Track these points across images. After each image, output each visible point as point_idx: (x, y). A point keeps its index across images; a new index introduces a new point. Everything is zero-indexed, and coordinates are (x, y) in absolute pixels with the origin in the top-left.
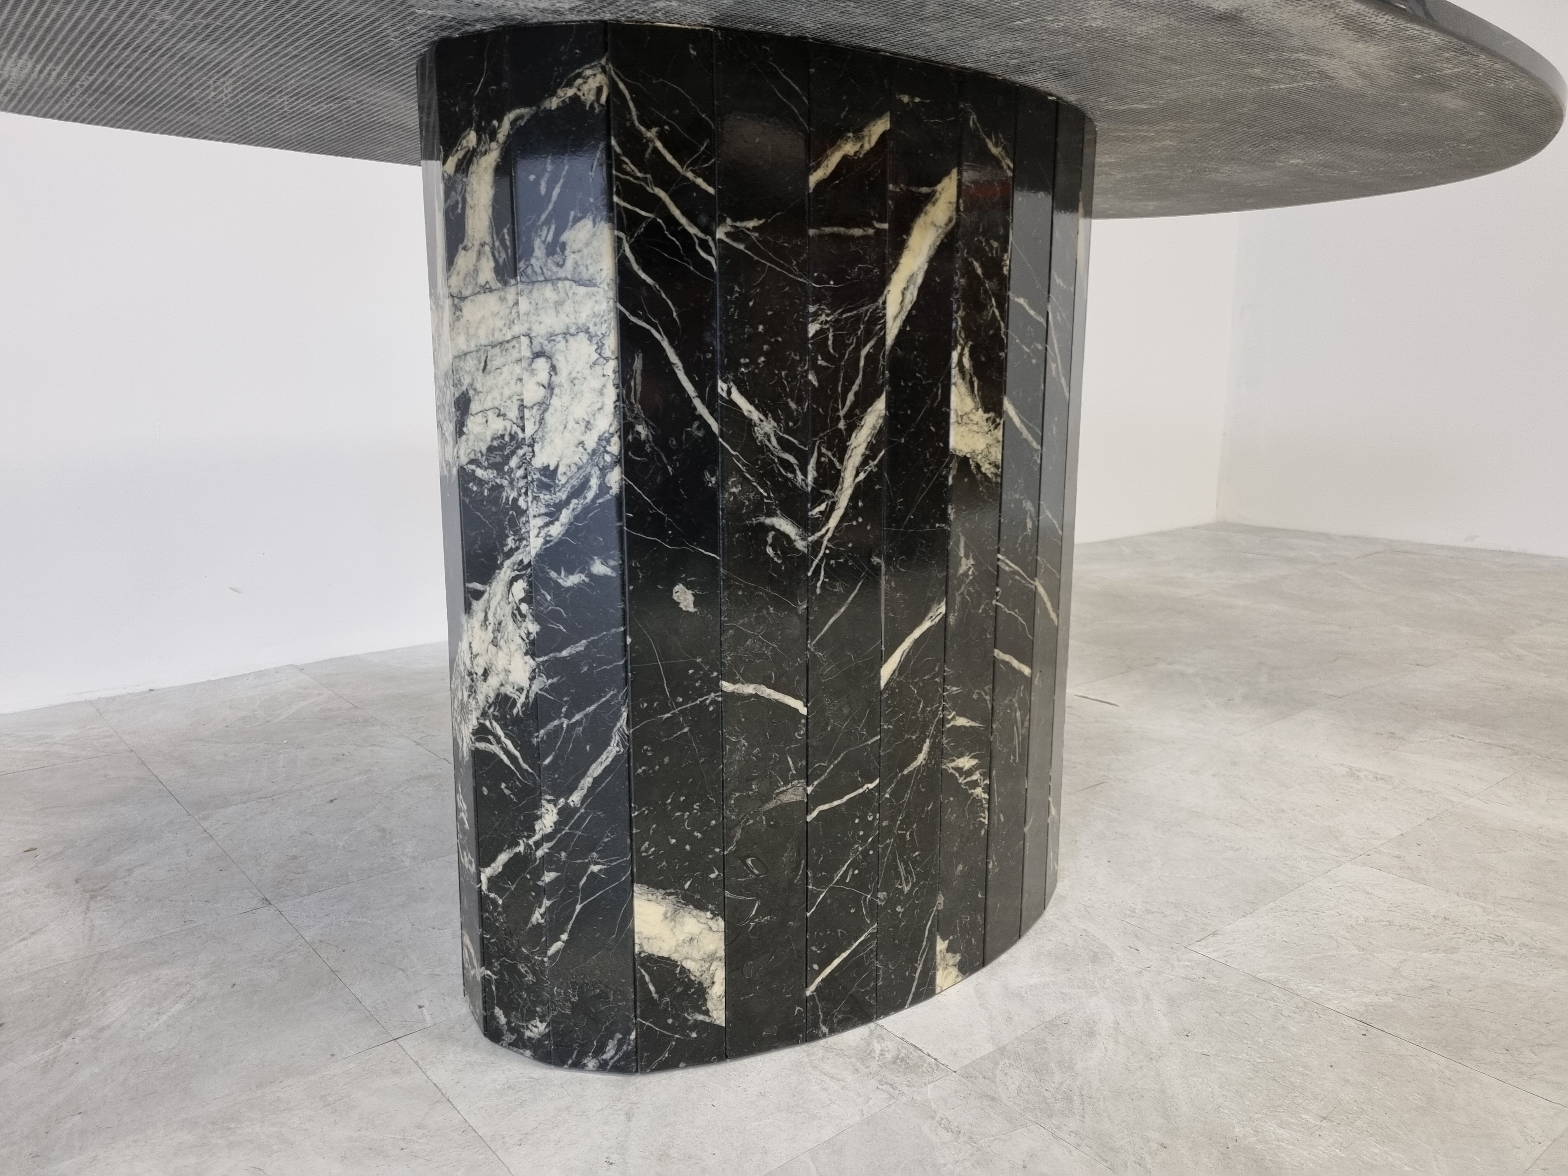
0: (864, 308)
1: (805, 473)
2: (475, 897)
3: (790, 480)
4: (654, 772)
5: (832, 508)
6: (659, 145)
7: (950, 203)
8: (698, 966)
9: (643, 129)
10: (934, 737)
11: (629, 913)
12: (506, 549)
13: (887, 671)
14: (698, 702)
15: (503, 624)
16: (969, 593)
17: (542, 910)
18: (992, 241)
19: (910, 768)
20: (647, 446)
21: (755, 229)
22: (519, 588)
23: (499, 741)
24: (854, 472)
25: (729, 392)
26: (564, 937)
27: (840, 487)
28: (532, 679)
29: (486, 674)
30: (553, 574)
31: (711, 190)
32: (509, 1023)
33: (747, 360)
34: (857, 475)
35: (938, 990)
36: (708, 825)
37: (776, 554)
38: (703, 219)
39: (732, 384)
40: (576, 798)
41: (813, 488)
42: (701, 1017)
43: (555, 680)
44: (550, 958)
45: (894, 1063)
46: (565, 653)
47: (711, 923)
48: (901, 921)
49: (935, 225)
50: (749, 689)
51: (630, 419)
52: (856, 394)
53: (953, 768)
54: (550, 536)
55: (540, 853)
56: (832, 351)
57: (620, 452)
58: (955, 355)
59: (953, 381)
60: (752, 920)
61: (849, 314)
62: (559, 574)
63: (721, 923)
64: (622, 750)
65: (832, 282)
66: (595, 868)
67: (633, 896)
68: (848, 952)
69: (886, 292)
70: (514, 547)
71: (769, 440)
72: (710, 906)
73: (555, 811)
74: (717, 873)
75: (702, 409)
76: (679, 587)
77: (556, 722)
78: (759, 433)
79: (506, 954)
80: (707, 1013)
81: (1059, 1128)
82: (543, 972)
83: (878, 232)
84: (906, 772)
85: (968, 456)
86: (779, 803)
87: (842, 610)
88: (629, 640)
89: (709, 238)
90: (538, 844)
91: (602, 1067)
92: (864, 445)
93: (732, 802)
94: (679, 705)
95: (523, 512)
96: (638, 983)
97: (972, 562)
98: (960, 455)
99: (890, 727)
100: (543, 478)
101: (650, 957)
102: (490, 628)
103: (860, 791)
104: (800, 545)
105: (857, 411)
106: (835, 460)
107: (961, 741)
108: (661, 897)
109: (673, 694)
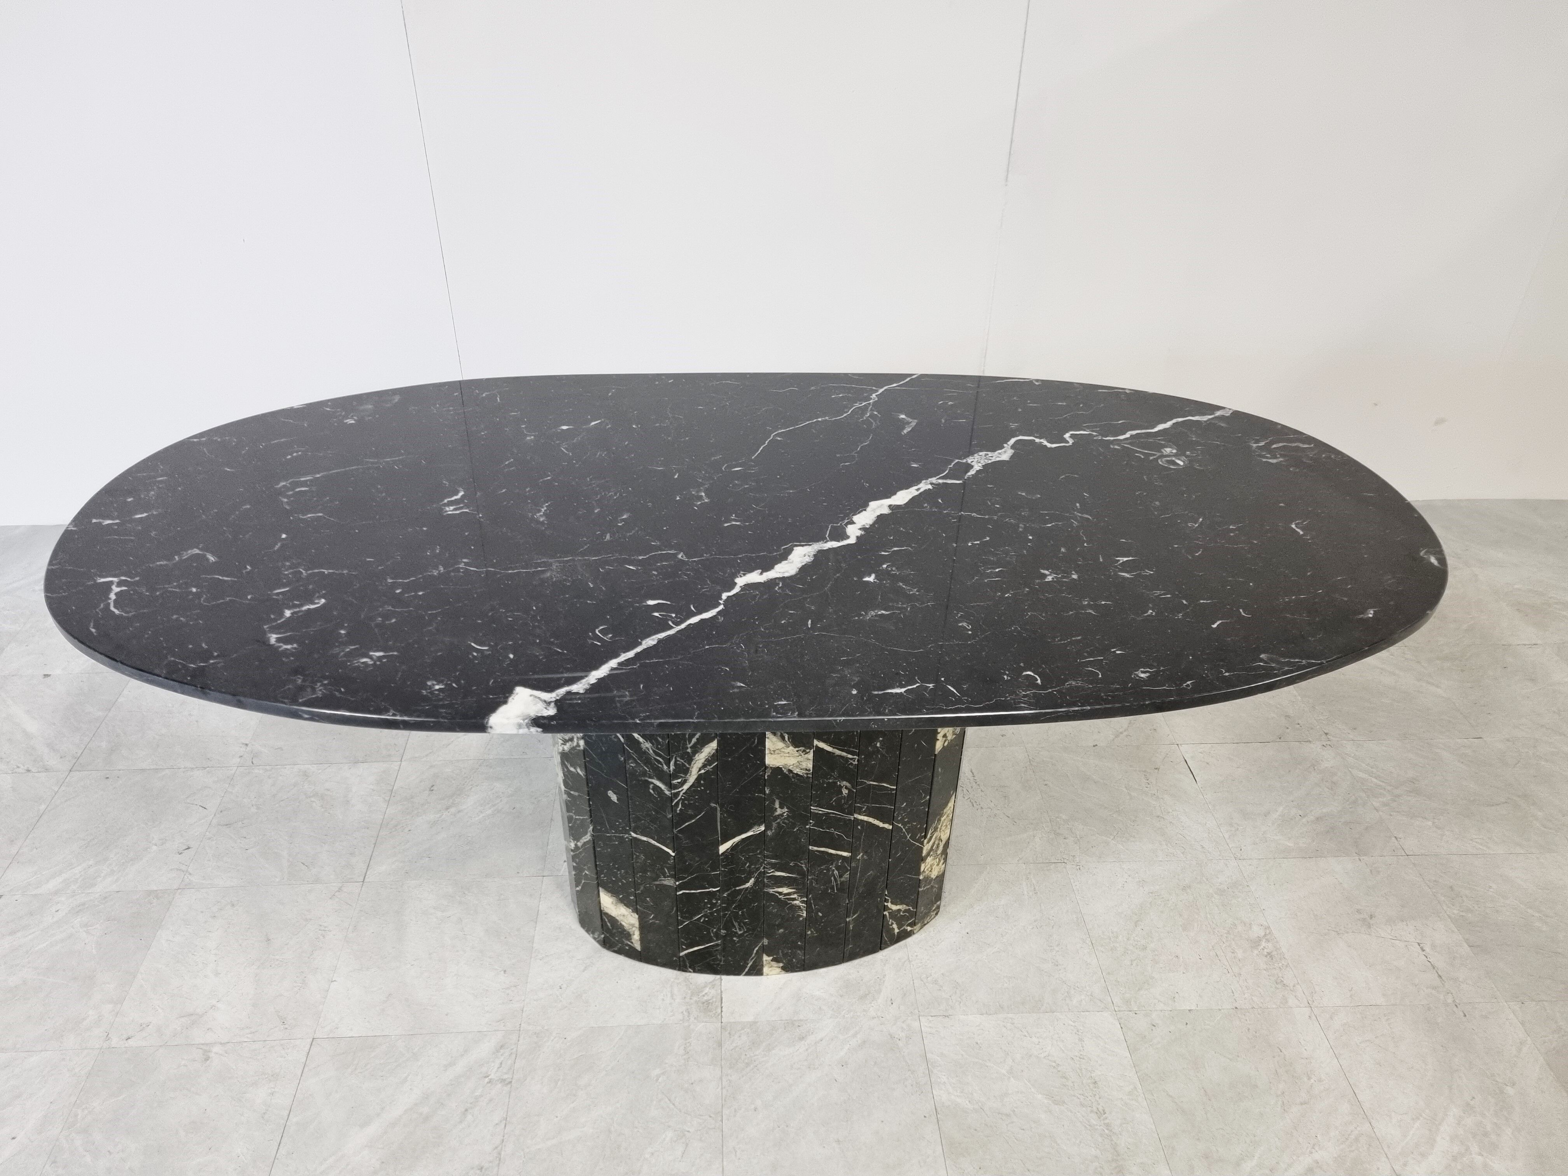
1: (669, 767)
3: (660, 767)
4: (604, 852)
5: (685, 782)
8: (627, 925)
10: (757, 878)
11: (598, 896)
14: (621, 835)
16: (784, 823)
19: (741, 887)
24: (698, 770)
26: (580, 887)
27: (689, 774)
34: (700, 770)
35: (764, 974)
36: (629, 880)
37: (655, 793)
40: (579, 844)
41: (673, 772)
42: (630, 943)
43: (571, 799)
44: (577, 890)
45: (703, 1003)
46: (573, 792)
47: (632, 914)
48: (736, 944)
50: (645, 838)
52: (697, 739)
53: (774, 892)
59: (767, 736)
60: (651, 919)
62: (568, 763)
63: (637, 915)
64: (591, 839)
66: (587, 872)
67: (599, 889)
68: (703, 947)
71: (649, 751)
72: (631, 908)
74: (633, 898)
76: (611, 792)
78: (643, 747)
80: (632, 943)
84: (737, 888)
85: (780, 767)
86: (661, 883)
87: (693, 821)
88: (591, 803)
91: (595, 939)
92: (704, 760)
93: (638, 875)
94: (613, 833)
96: (602, 919)
97: (786, 810)
98: (774, 766)
99: (726, 870)
101: (608, 915)
103: (708, 890)
104: (667, 793)
105: (699, 746)
106: (686, 764)
107: (780, 882)
108: (610, 896)
109: (611, 829)
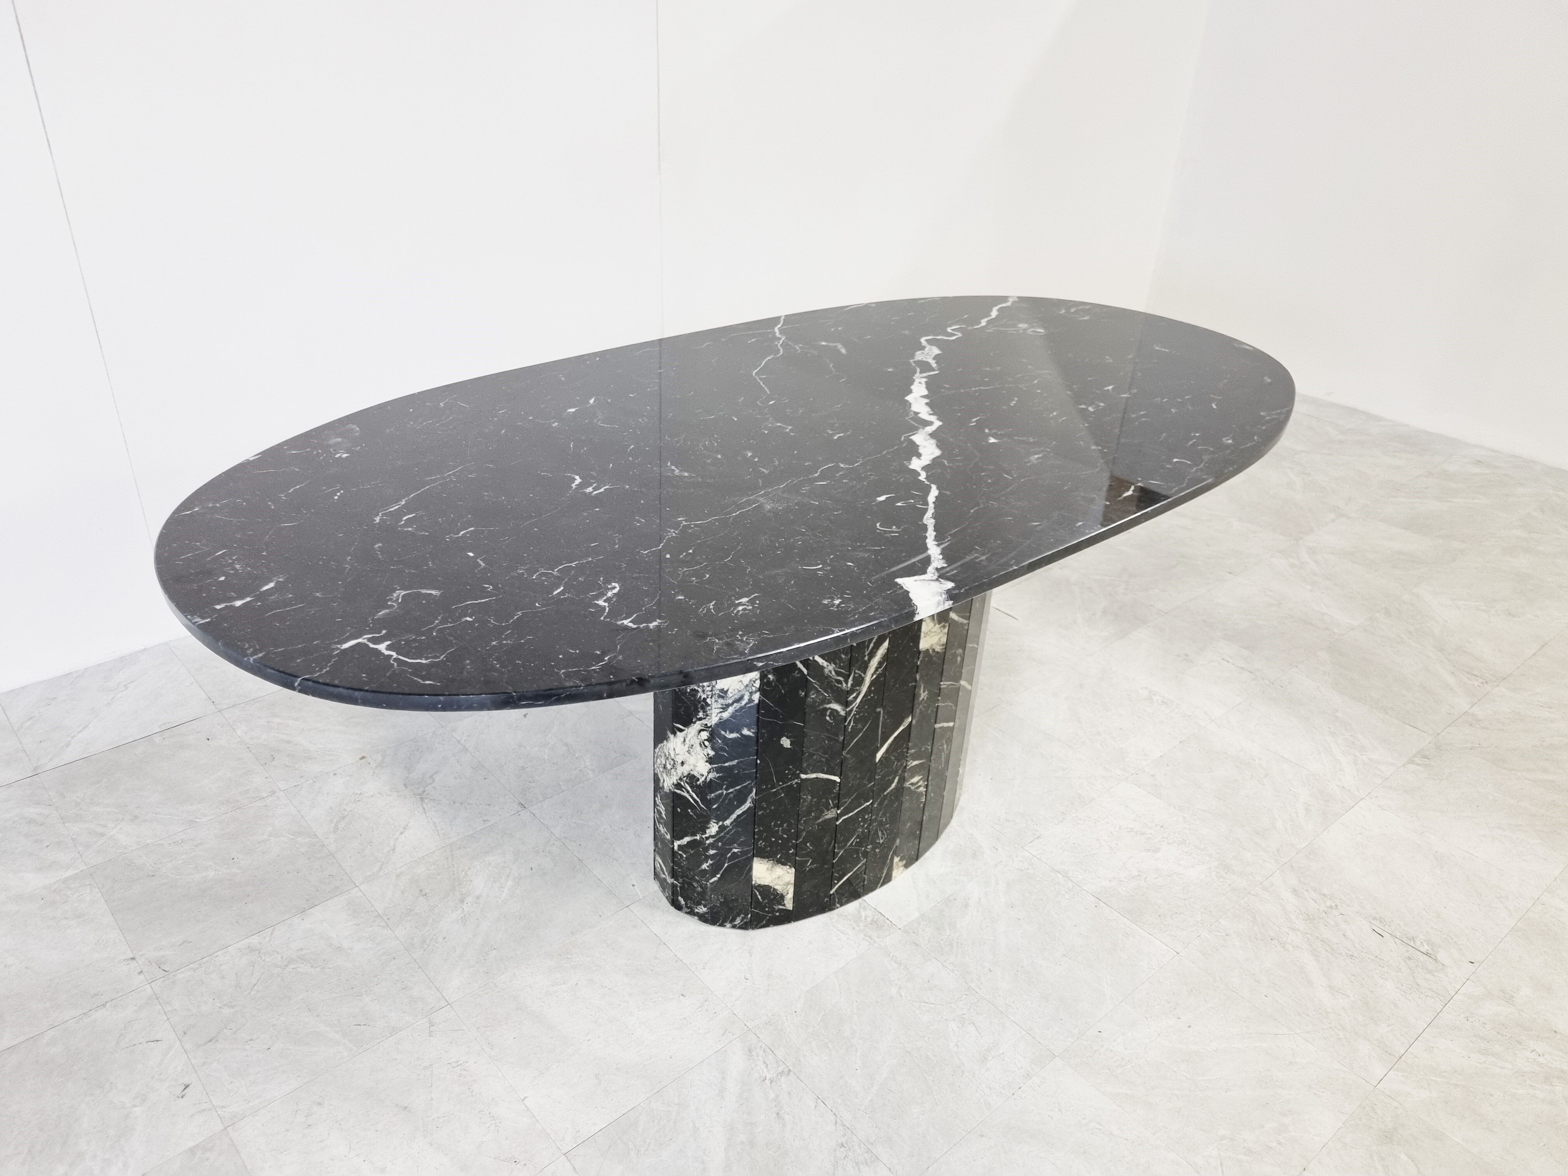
1: (847, 683)
2: (670, 852)
3: (840, 687)
4: (767, 813)
5: (858, 695)
8: (782, 887)
10: (901, 774)
11: (751, 869)
12: (698, 717)
14: (789, 784)
15: (694, 746)
16: (924, 706)
17: (708, 864)
19: (888, 791)
20: (773, 683)
22: (705, 735)
23: (688, 792)
25: (814, 657)
26: (718, 876)
27: (863, 684)
28: (709, 773)
29: (683, 763)
30: (723, 733)
32: (686, 904)
34: (872, 676)
35: (893, 878)
36: (791, 832)
37: (831, 719)
40: (728, 822)
41: (850, 688)
42: (781, 907)
43: (721, 775)
44: (710, 883)
45: (871, 924)
46: (726, 764)
47: (789, 870)
48: (877, 855)
50: (814, 776)
51: (765, 673)
52: (874, 644)
53: (909, 784)
54: (722, 717)
55: (708, 842)
57: (760, 687)
60: (808, 867)
62: (726, 732)
63: (793, 870)
64: (752, 805)
66: (736, 850)
67: (753, 861)
68: (852, 873)
70: (703, 717)
71: (831, 673)
72: (789, 864)
73: (717, 826)
74: (793, 850)
75: (800, 665)
76: (784, 739)
77: (720, 792)
78: (826, 671)
79: (687, 877)
80: (784, 905)
81: (945, 961)
82: (706, 889)
84: (885, 793)
85: (929, 648)
86: (824, 819)
87: (861, 735)
88: (759, 762)
90: (707, 838)
91: (734, 927)
92: (877, 663)
93: (802, 821)
94: (780, 785)
95: (708, 705)
96: (753, 895)
97: (927, 693)
98: (925, 650)
99: (879, 777)
100: (721, 694)
101: (759, 886)
102: (687, 746)
103: (863, 807)
104: (843, 713)
105: (874, 650)
106: (862, 674)
107: (914, 772)
108: (766, 862)
109: (778, 781)
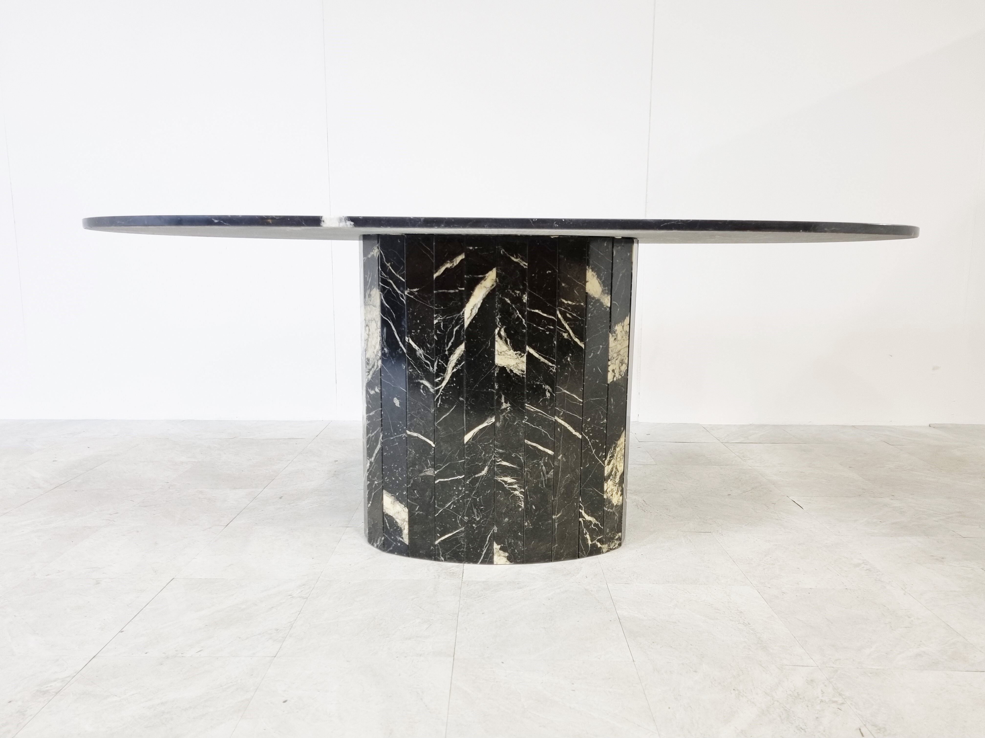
0: (455, 315)
1: (433, 367)
3: (428, 369)
4: (388, 455)
5: (443, 379)
6: (390, 268)
7: (492, 279)
8: (400, 522)
9: (386, 263)
10: (490, 466)
11: (382, 499)
13: (467, 437)
14: (400, 436)
16: (508, 416)
18: (515, 291)
19: (479, 475)
20: (387, 354)
21: (416, 291)
24: (452, 368)
25: (409, 340)
26: (371, 502)
27: (446, 373)
31: (404, 280)
33: (414, 331)
35: (494, 563)
36: (403, 476)
37: (424, 392)
38: (402, 289)
39: (410, 338)
40: (373, 459)
41: (436, 372)
42: (401, 539)
43: (370, 422)
44: (368, 508)
45: (451, 573)
46: (371, 414)
47: (404, 509)
48: (475, 531)
49: (486, 287)
50: (415, 434)
51: (383, 346)
52: (452, 343)
53: (501, 480)
54: (369, 379)
56: (442, 329)
57: (380, 356)
58: (496, 331)
59: (496, 340)
60: (417, 511)
61: (449, 317)
62: (370, 390)
63: (407, 510)
64: (381, 447)
65: (442, 307)
66: (377, 482)
67: (383, 494)
68: (452, 534)
69: (463, 310)
71: (421, 356)
72: (404, 503)
73: (369, 462)
74: (406, 493)
75: (401, 345)
76: (395, 399)
78: (418, 353)
80: (403, 538)
81: (464, 600)
83: (460, 291)
84: (476, 476)
85: (505, 366)
86: (425, 474)
87: (448, 414)
88: (382, 413)
89: (403, 294)
91: (376, 546)
92: (456, 360)
93: (410, 470)
94: (395, 435)
96: (384, 522)
97: (509, 405)
98: (501, 366)
99: (469, 458)
100: (367, 361)
101: (388, 515)
103: (456, 478)
104: (432, 390)
105: (453, 349)
106: (444, 364)
107: (505, 471)
108: (390, 496)
109: (394, 432)
